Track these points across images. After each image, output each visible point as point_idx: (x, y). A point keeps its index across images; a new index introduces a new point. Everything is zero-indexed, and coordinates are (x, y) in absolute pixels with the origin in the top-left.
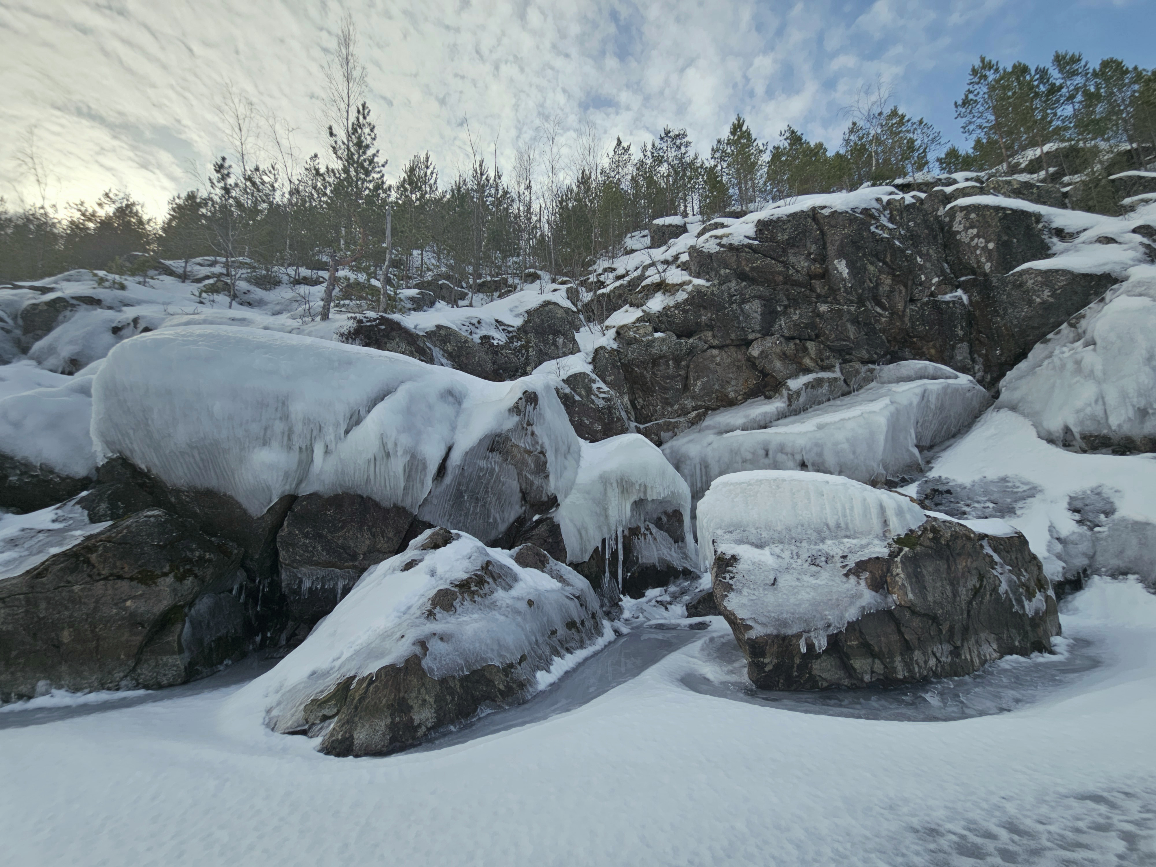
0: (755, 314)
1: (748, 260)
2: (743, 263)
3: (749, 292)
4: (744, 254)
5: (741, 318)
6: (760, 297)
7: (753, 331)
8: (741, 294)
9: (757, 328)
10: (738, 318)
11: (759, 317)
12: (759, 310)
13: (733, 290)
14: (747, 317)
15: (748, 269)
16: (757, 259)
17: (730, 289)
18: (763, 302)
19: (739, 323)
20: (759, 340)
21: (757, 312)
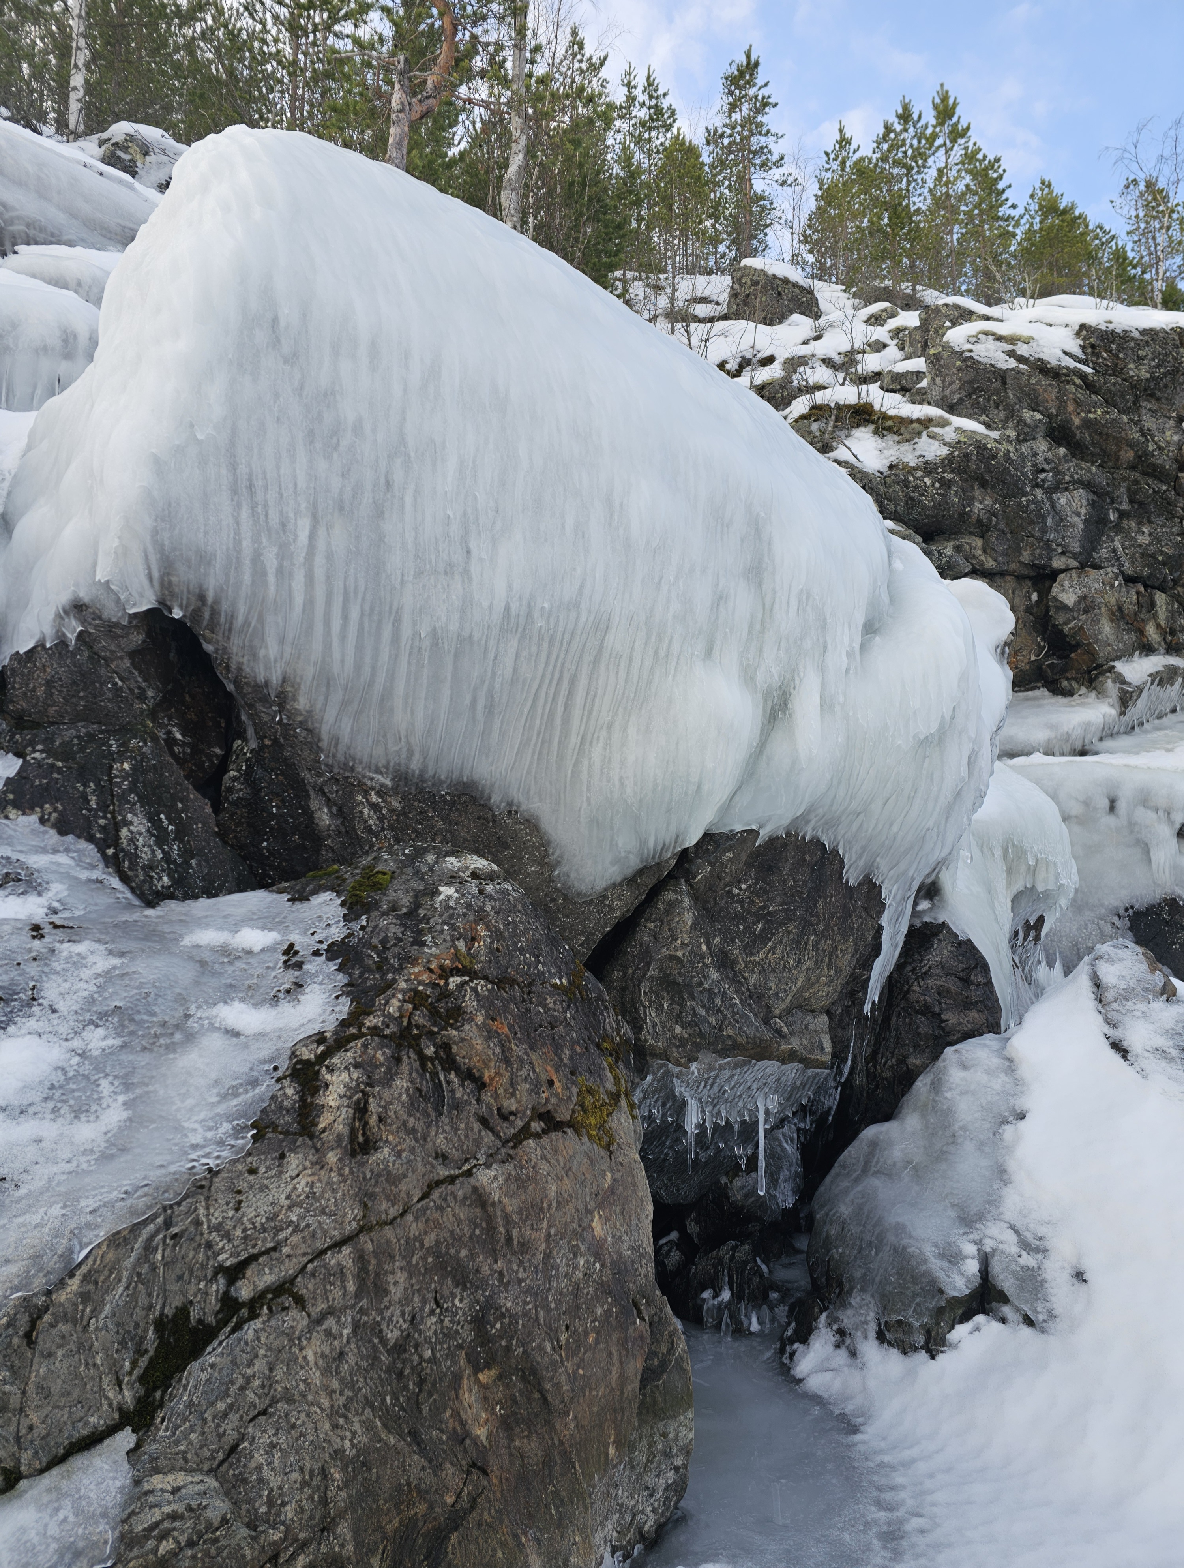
0: (1076, 519)
1: (1077, 403)
2: (1071, 407)
3: (1073, 469)
4: (1072, 388)
5: (1049, 521)
6: (1088, 486)
7: (1063, 553)
8: (1057, 472)
9: (1076, 547)
10: (1044, 518)
11: (1081, 526)
12: (1083, 511)
13: (1040, 459)
14: (1061, 520)
15: (1077, 422)
16: (1095, 405)
17: (1035, 455)
18: (1092, 496)
19: (1044, 531)
20: (1074, 573)
21: (1078, 514)
